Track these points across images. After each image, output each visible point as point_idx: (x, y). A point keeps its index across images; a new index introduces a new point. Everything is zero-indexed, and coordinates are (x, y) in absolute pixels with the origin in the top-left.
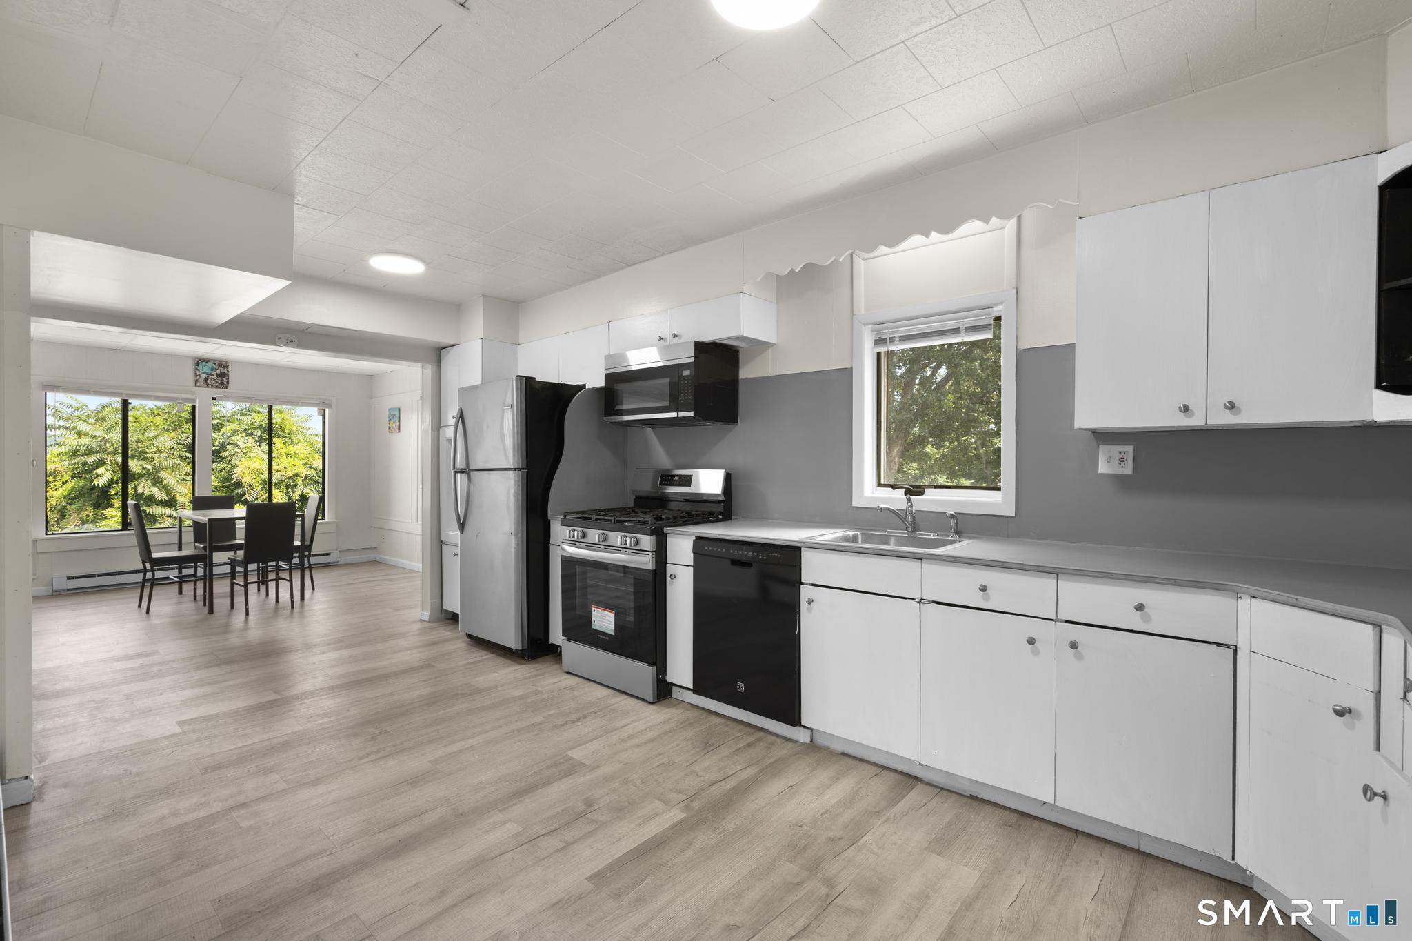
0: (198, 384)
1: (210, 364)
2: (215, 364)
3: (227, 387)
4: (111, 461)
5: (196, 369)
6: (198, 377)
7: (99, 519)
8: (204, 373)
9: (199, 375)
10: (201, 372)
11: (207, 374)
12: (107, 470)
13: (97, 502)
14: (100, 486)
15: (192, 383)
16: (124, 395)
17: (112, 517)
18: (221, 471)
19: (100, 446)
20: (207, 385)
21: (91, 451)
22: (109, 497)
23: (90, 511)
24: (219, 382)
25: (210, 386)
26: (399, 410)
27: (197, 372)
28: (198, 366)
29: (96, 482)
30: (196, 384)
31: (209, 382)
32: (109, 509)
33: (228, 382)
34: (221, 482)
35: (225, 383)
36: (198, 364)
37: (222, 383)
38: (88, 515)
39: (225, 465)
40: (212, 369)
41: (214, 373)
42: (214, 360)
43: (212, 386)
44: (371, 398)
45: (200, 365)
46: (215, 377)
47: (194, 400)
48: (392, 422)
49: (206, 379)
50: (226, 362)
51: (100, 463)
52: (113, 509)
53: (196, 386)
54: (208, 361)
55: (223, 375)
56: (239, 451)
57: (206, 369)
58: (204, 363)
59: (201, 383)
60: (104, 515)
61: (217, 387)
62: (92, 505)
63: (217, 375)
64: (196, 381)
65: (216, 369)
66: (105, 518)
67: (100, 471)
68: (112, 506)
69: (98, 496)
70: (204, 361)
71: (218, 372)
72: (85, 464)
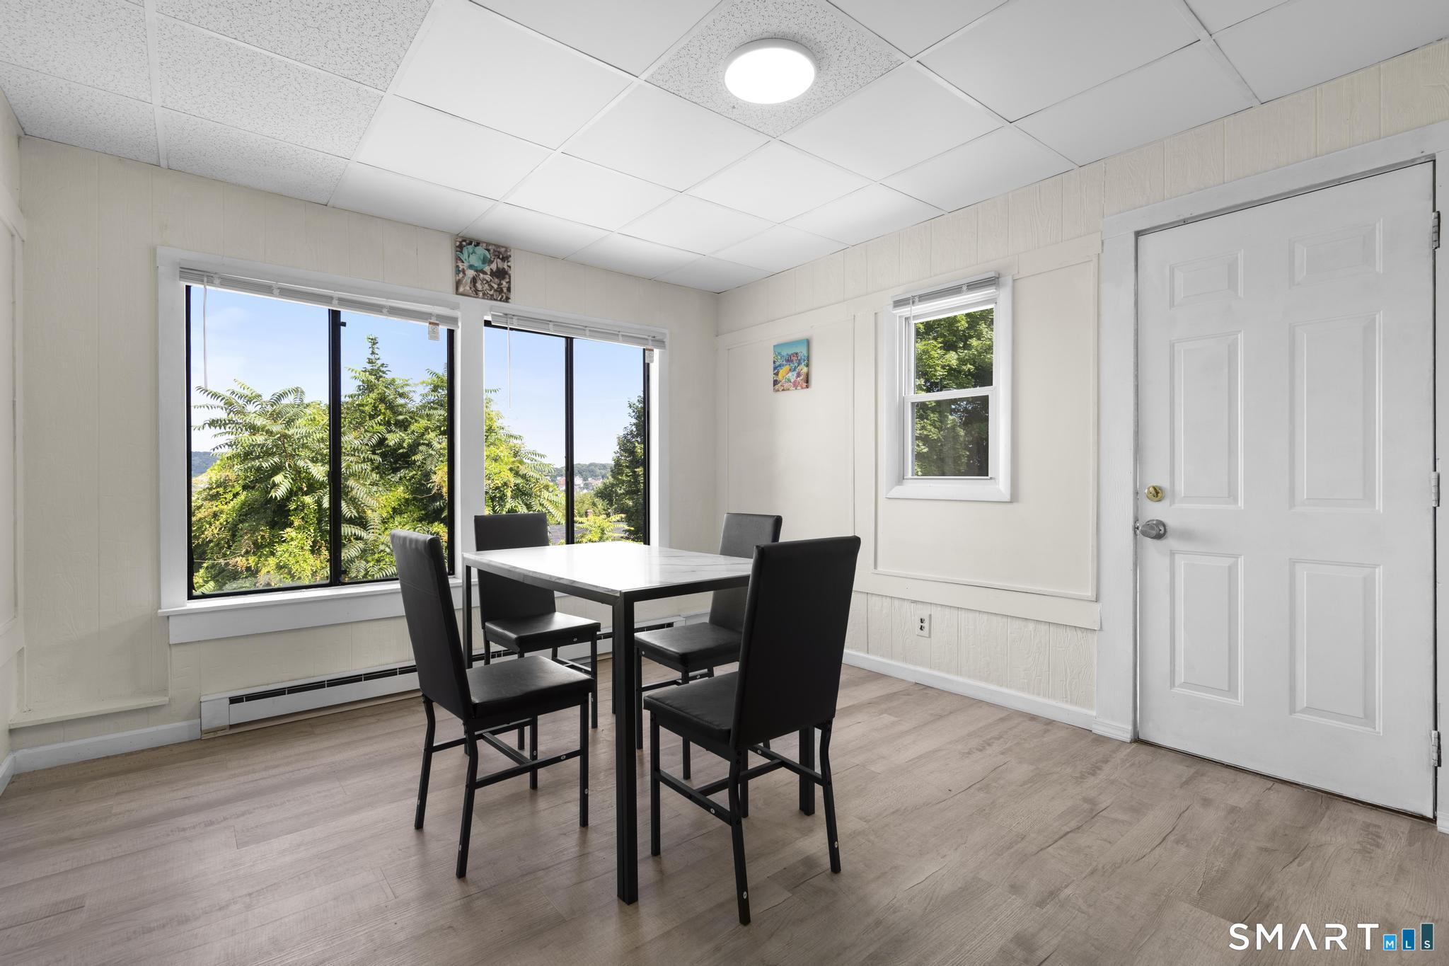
0: (461, 290)
1: (480, 251)
2: (488, 250)
3: (507, 300)
4: (289, 465)
5: (458, 259)
6: (461, 275)
7: (276, 542)
8: (471, 267)
9: (464, 271)
10: (466, 264)
11: (476, 271)
12: (286, 477)
13: (273, 520)
14: (279, 499)
15: (450, 286)
16: (335, 302)
17: (292, 539)
18: (410, 480)
19: (277, 446)
20: (476, 291)
21: (268, 453)
22: (287, 513)
23: (265, 532)
24: (496, 286)
25: (481, 294)
26: (808, 343)
27: (460, 264)
28: (461, 252)
29: (273, 494)
30: (457, 288)
31: (479, 286)
32: (288, 530)
33: (509, 289)
34: (412, 493)
35: (505, 290)
36: (460, 248)
37: (500, 291)
38: (263, 537)
39: (414, 472)
40: (486, 261)
41: (487, 269)
42: (488, 244)
43: (484, 294)
44: (717, 336)
45: (465, 249)
46: (488, 277)
47: (454, 320)
48: (782, 372)
49: (474, 280)
50: (507, 249)
51: (276, 469)
52: (292, 530)
53: (457, 293)
54: (478, 244)
55: (501, 274)
56: (433, 453)
57: (475, 260)
58: (470, 248)
59: (465, 287)
60: (282, 537)
61: (492, 298)
62: (267, 524)
63: (493, 274)
64: (458, 284)
65: (491, 262)
66: (284, 541)
67: (278, 478)
68: (291, 525)
69: (274, 512)
70: (470, 243)
71: (494, 266)
72: (259, 469)
